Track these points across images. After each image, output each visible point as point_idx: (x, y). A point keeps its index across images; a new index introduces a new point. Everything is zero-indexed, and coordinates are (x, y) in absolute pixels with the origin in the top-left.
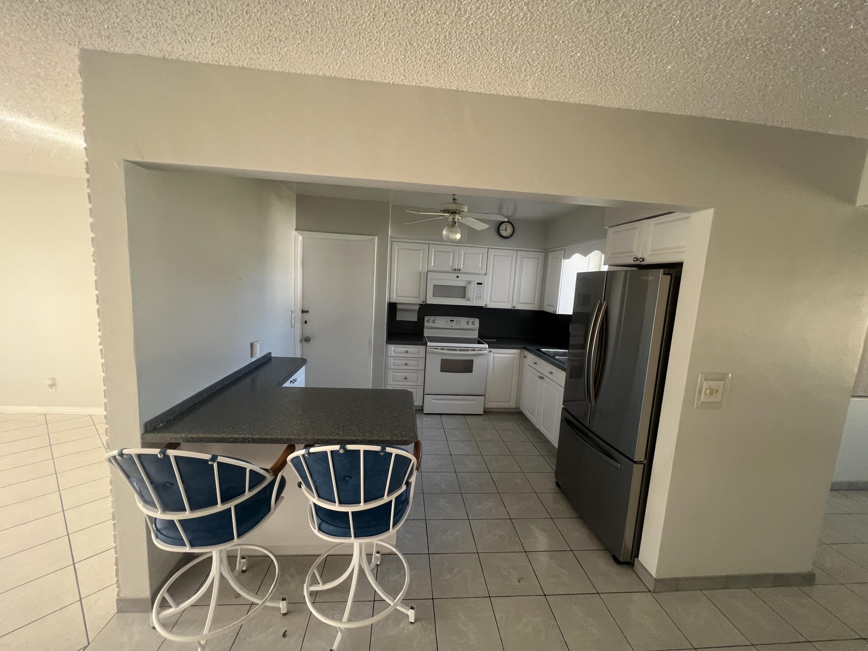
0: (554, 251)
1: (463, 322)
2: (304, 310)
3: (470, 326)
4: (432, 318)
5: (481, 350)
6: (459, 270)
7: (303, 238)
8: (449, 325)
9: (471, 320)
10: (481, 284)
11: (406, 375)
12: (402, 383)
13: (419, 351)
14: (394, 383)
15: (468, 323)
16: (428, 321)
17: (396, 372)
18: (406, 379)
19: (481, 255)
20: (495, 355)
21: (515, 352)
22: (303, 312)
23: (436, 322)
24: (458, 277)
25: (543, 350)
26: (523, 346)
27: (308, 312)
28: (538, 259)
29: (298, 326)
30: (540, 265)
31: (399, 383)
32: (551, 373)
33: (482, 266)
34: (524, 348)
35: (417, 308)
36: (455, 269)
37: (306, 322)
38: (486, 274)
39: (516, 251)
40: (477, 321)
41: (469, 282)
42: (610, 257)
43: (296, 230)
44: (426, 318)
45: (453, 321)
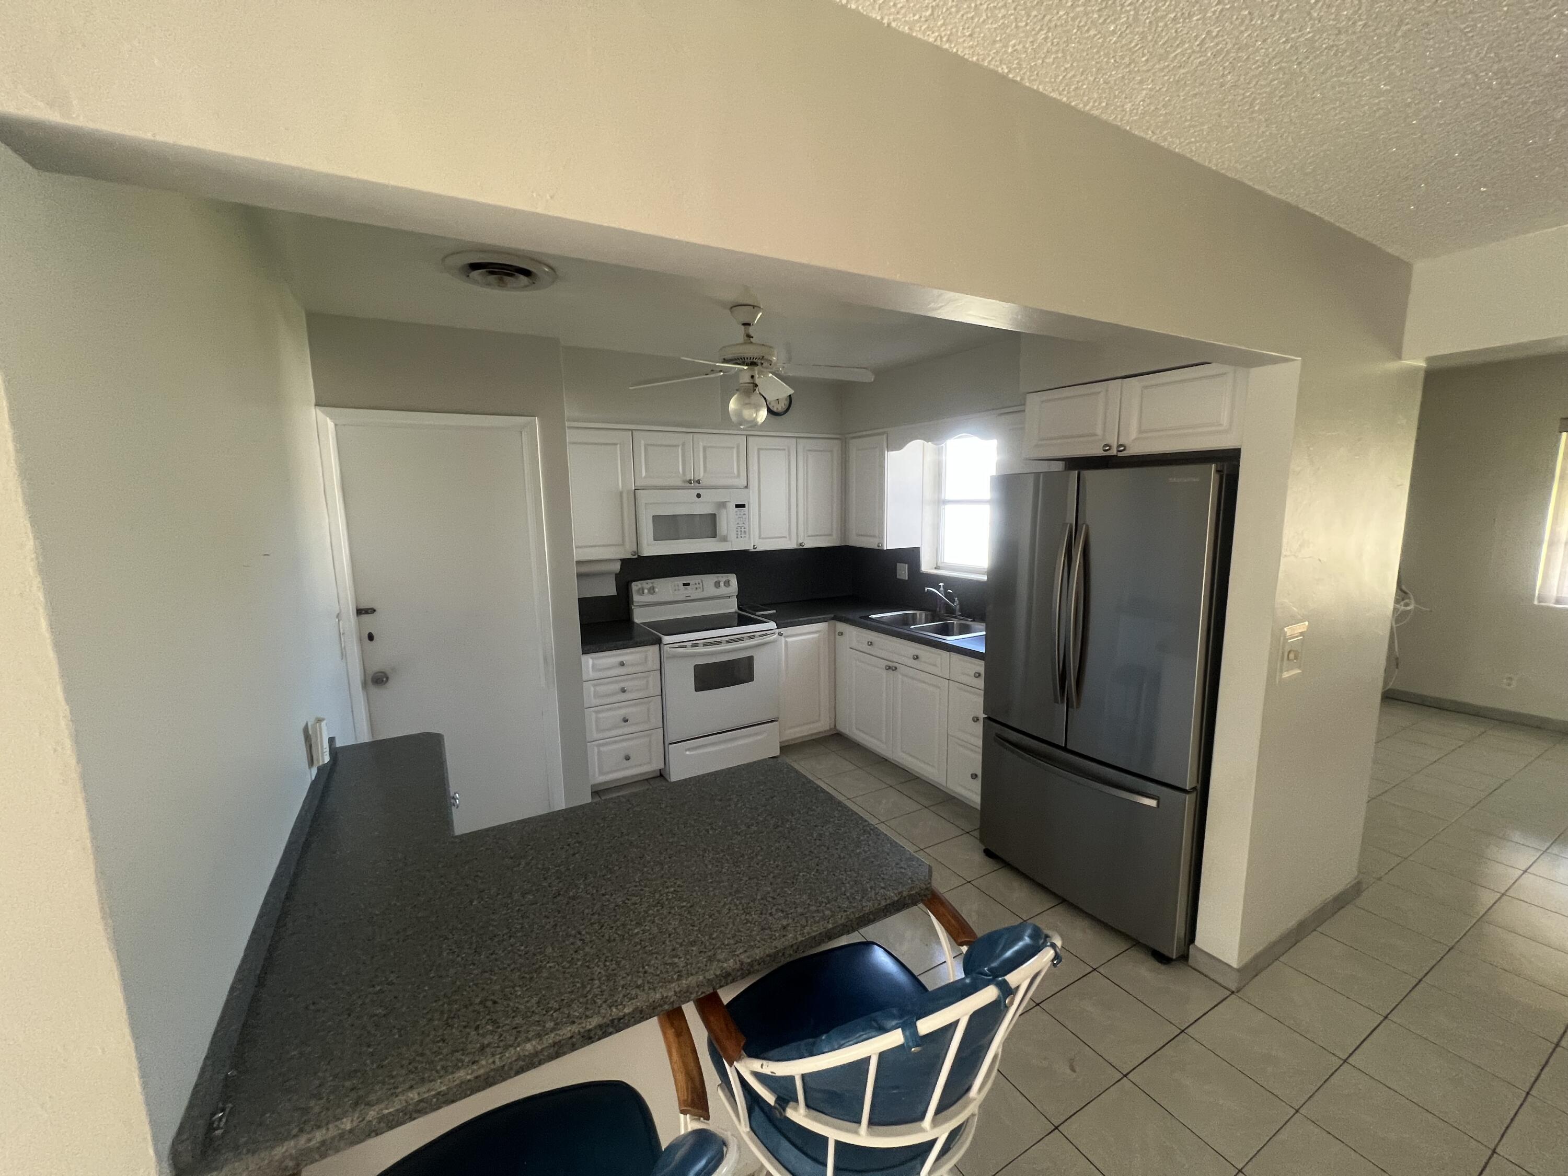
0: (860, 437)
1: (707, 584)
2: (362, 606)
3: (723, 590)
4: (646, 584)
5: (766, 634)
6: (698, 482)
7: (336, 425)
8: (683, 593)
9: (722, 578)
10: (743, 506)
11: (623, 712)
12: (620, 731)
13: (646, 658)
14: (601, 736)
15: (717, 585)
16: (641, 592)
17: (602, 711)
18: (626, 721)
19: (735, 451)
20: (789, 640)
21: (817, 629)
22: (360, 612)
23: (657, 590)
24: (699, 496)
25: (874, 616)
26: (832, 616)
27: (375, 611)
28: (831, 451)
29: (354, 649)
30: (835, 462)
31: (614, 733)
32: (916, 658)
33: (738, 471)
34: (836, 618)
35: (617, 567)
36: (690, 480)
37: (371, 637)
38: (746, 487)
39: (794, 440)
40: (733, 579)
41: (723, 505)
42: (1037, 446)
43: (317, 405)
44: (635, 586)
45: (688, 584)
